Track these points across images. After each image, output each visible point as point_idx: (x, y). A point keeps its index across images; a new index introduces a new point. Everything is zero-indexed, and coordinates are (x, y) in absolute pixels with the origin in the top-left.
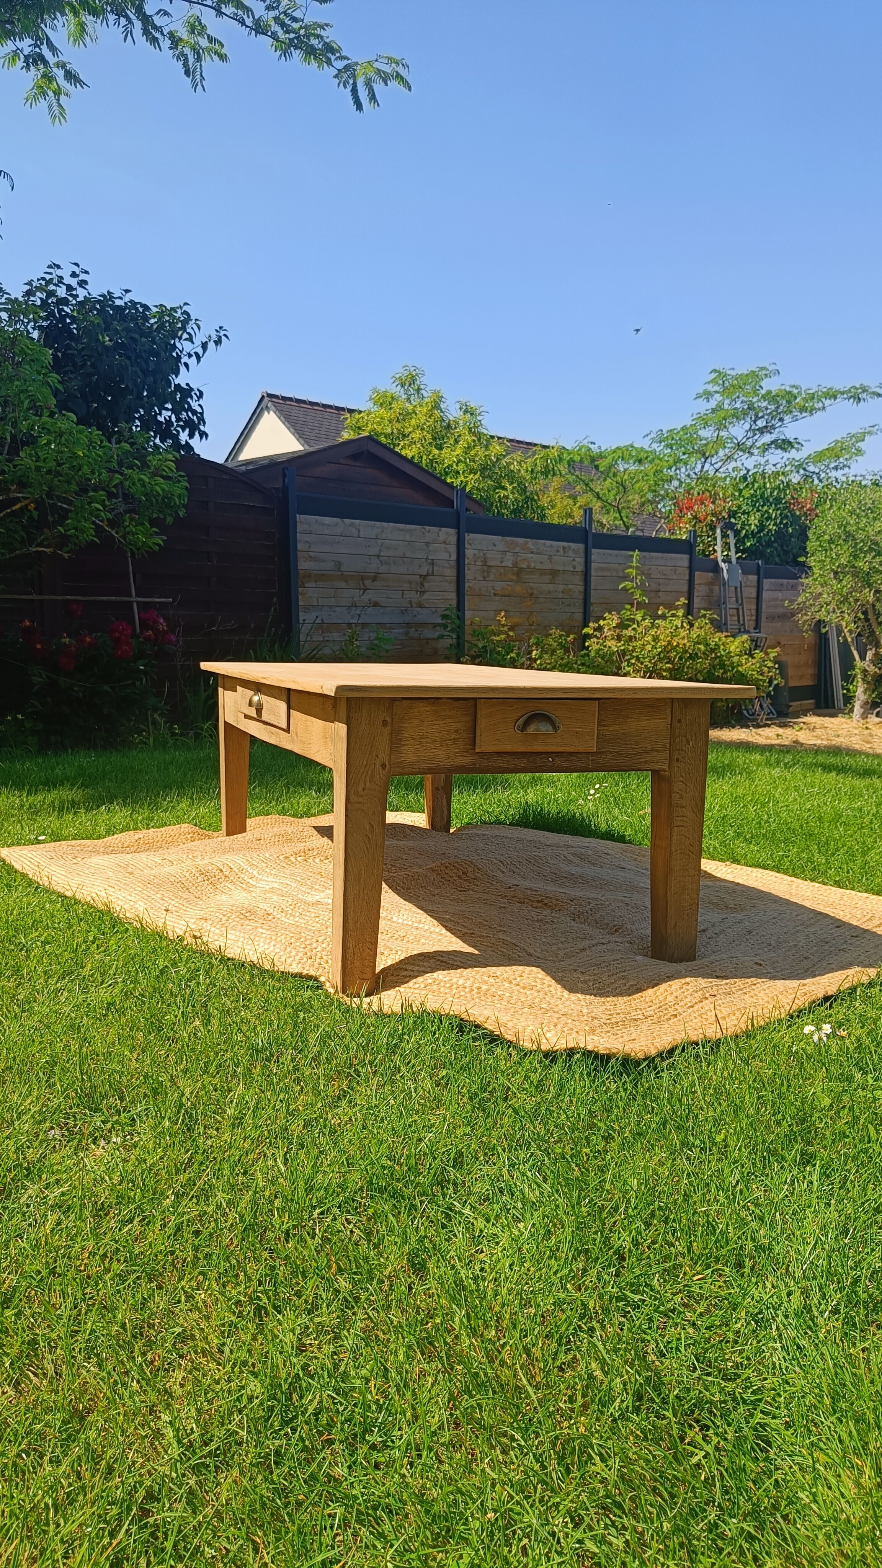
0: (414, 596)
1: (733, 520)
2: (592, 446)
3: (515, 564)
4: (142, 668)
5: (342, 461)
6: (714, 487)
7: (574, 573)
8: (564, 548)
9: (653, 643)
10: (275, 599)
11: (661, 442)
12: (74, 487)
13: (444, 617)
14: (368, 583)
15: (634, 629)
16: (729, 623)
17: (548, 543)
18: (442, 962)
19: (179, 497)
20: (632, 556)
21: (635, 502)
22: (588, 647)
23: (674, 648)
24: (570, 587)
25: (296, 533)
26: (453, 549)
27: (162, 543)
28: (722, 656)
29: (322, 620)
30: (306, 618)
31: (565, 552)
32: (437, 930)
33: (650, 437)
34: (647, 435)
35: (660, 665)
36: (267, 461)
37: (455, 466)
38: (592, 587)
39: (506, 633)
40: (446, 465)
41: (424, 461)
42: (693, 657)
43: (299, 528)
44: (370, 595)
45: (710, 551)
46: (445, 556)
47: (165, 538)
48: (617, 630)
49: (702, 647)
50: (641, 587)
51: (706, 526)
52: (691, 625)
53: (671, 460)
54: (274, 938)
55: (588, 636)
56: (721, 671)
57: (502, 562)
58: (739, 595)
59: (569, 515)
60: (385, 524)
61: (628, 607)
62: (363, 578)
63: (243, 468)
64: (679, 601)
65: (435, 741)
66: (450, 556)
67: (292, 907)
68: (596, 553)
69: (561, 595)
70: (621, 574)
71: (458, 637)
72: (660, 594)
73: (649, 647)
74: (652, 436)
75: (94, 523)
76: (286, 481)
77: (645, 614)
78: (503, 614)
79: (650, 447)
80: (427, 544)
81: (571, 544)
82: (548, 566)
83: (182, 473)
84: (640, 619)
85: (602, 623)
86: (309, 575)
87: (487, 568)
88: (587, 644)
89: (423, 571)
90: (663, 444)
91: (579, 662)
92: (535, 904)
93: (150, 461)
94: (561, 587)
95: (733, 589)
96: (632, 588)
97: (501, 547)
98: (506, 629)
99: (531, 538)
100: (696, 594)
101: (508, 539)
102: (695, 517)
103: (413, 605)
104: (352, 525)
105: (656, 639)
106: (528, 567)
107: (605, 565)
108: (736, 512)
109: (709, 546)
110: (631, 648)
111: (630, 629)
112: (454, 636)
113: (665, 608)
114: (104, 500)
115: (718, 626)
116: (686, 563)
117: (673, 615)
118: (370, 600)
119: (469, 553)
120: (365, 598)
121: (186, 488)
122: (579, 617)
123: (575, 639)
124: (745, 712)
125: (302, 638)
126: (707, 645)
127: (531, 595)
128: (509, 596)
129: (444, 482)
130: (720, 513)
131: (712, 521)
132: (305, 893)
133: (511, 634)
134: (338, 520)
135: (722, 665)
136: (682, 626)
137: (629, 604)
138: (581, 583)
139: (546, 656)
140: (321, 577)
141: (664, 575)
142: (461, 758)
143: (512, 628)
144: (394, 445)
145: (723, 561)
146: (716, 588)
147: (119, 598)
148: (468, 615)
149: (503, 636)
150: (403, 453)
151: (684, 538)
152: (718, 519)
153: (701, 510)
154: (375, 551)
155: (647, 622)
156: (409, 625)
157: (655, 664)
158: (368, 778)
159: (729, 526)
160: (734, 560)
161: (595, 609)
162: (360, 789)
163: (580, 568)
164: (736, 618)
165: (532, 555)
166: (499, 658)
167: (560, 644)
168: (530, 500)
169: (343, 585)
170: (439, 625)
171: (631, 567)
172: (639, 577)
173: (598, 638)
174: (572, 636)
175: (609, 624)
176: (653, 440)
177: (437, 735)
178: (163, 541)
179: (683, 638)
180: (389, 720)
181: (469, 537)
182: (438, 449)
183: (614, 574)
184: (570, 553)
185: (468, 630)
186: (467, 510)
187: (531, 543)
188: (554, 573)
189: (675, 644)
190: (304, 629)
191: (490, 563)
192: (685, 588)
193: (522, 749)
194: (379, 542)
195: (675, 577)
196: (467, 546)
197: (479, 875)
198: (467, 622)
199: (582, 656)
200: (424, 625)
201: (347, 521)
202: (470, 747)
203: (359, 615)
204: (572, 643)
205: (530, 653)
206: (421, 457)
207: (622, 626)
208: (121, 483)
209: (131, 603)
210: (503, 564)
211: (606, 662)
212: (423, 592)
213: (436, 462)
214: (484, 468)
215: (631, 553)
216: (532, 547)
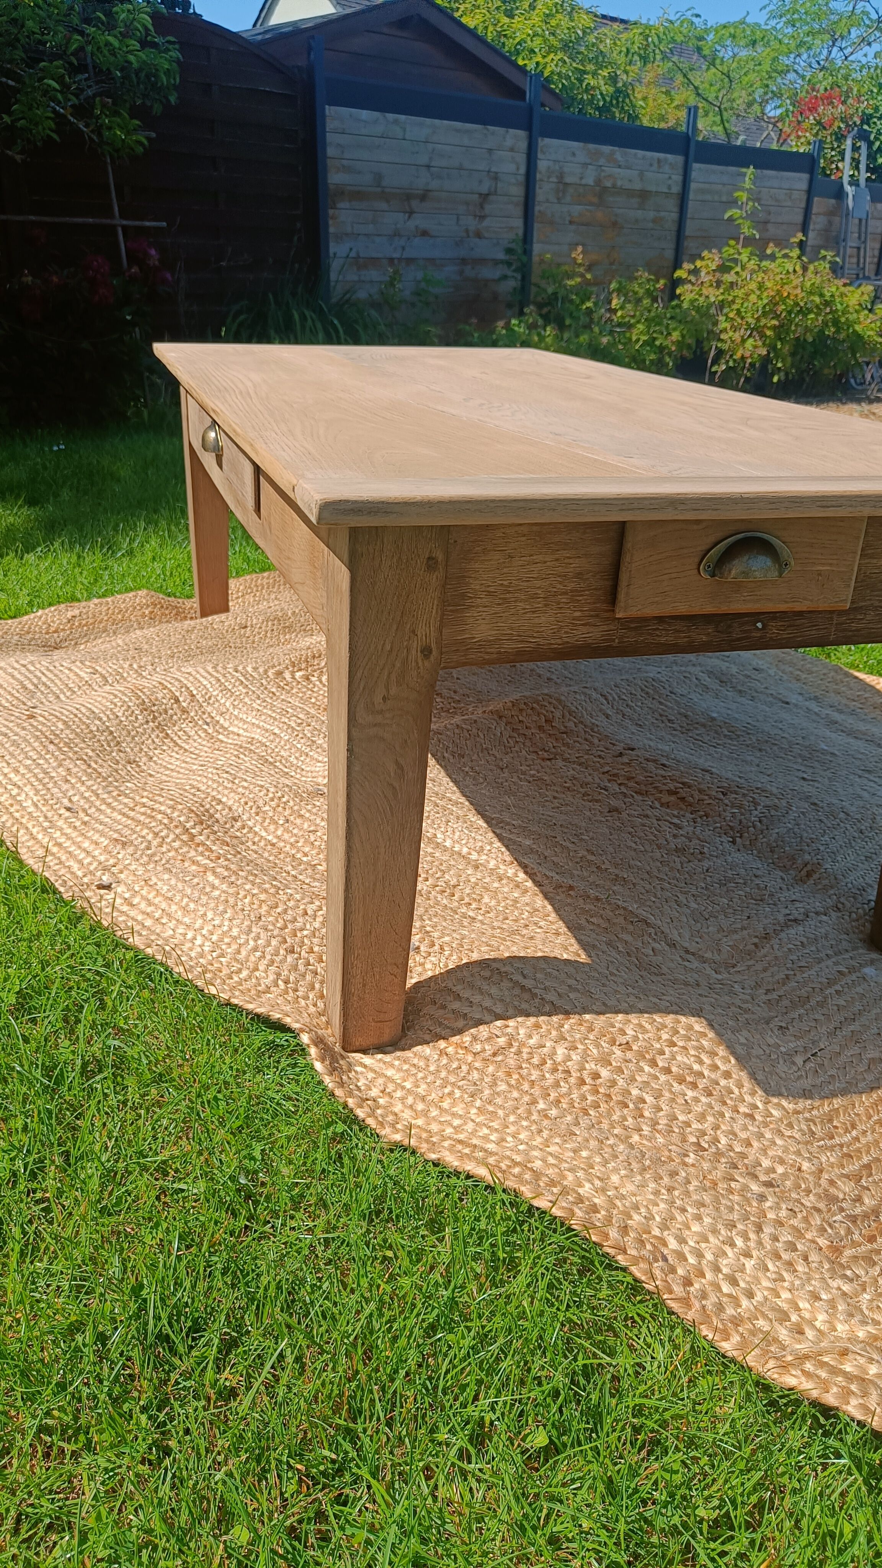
0: (471, 223)
1: (865, 127)
2: (695, 20)
3: (598, 182)
4: (128, 318)
5: (386, 30)
6: (847, 80)
7: (667, 195)
8: (659, 161)
9: (758, 293)
10: (298, 225)
11: (781, 17)
12: (19, 54)
13: (509, 251)
14: (415, 203)
15: (737, 273)
16: (847, 266)
17: (640, 153)
18: (523, 987)
19: (168, 72)
20: (744, 175)
21: (741, 100)
22: (680, 295)
23: (784, 300)
24: (662, 214)
25: (324, 132)
26: (522, 158)
27: (146, 142)
28: (837, 311)
29: (358, 253)
30: (337, 250)
31: (659, 167)
32: (510, 872)
33: (768, 9)
34: (765, 7)
35: (763, 321)
36: (290, 28)
37: (529, 42)
38: (689, 216)
39: (582, 276)
40: (518, 40)
41: (489, 34)
42: (804, 312)
43: (330, 125)
44: (418, 221)
45: (831, 170)
46: (512, 168)
47: (153, 135)
48: (718, 275)
49: (817, 299)
50: (749, 216)
51: (831, 134)
52: (805, 269)
53: (793, 44)
54: (232, 900)
55: (679, 282)
56: (833, 329)
57: (581, 178)
58: (863, 229)
59: (662, 118)
60: (437, 122)
61: (732, 242)
62: (408, 197)
63: (260, 37)
64: (795, 236)
65: (535, 596)
66: (518, 169)
67: (273, 804)
68: (698, 169)
69: (651, 225)
70: (724, 199)
71: (524, 278)
72: (769, 226)
73: (753, 298)
74: (772, 7)
75: (54, 111)
76: (312, 56)
77: (751, 254)
78: (580, 249)
79: (766, 24)
80: (490, 150)
81: (669, 156)
82: (637, 186)
83: (172, 39)
84: (745, 259)
85: (699, 263)
86: (341, 193)
87: (562, 185)
88: (678, 292)
89: (484, 189)
90: (784, 19)
91: (668, 315)
92: (666, 798)
93: (117, 13)
94: (652, 214)
95: (857, 221)
96: (741, 217)
97: (581, 157)
98: (582, 270)
99: (620, 146)
100: (811, 227)
101: (591, 146)
102: (819, 123)
103: (471, 234)
104: (396, 122)
105: (761, 286)
106: (614, 186)
107: (707, 186)
108: (871, 116)
109: (832, 163)
110: (730, 298)
111: (733, 272)
112: (519, 277)
113: (776, 246)
114: (63, 76)
115: (836, 270)
116: (804, 186)
117: (786, 256)
118: (417, 227)
119: (542, 165)
120: (411, 224)
121: (178, 62)
122: (670, 254)
123: (665, 285)
124: (852, 381)
125: (333, 276)
126: (821, 295)
127: (615, 224)
128: (587, 224)
129: (514, 64)
130: (851, 117)
131: (839, 128)
132: (302, 752)
133: (589, 276)
134: (376, 114)
135: (836, 322)
136: (795, 271)
137: (733, 239)
138: (676, 209)
139: (629, 306)
140: (357, 195)
141: (777, 200)
142: (584, 629)
143: (589, 269)
144: (452, 9)
145: (850, 184)
146: (836, 220)
147: (97, 221)
148: (537, 248)
149: (579, 280)
150: (464, 20)
151: (801, 151)
152: (848, 126)
153: (826, 112)
154: (423, 159)
155: (752, 265)
156: (464, 261)
157: (758, 320)
158: (393, 677)
159: (863, 136)
160: (862, 182)
161: (690, 245)
162: (378, 699)
163: (676, 189)
164: (855, 260)
165: (619, 170)
166: (572, 308)
167: (648, 290)
168: (621, 94)
169: (384, 206)
170: (502, 262)
171: (742, 189)
172: (751, 204)
173: (693, 284)
174: (662, 282)
175: (707, 266)
176: (772, 15)
177: (538, 583)
178: (148, 138)
179: (796, 287)
180: (440, 556)
181: (545, 143)
182: (508, 16)
183: (716, 198)
184: (667, 168)
185: (536, 270)
186: (543, 105)
187: (619, 153)
188: (644, 195)
189: (785, 294)
190: (335, 265)
191: (568, 180)
192: (799, 219)
193: (709, 609)
194: (430, 146)
195: (789, 204)
196: (540, 155)
197: (571, 725)
198: (535, 259)
199: (673, 308)
200: (482, 261)
201: (391, 116)
202: (604, 606)
203: (403, 248)
204: (662, 291)
205: (610, 302)
206: (486, 28)
207: (723, 268)
208: (81, 49)
209: (114, 227)
210: (583, 182)
211: (701, 317)
212: (482, 218)
213: (505, 36)
214: (566, 46)
215: (744, 170)
216: (620, 158)
